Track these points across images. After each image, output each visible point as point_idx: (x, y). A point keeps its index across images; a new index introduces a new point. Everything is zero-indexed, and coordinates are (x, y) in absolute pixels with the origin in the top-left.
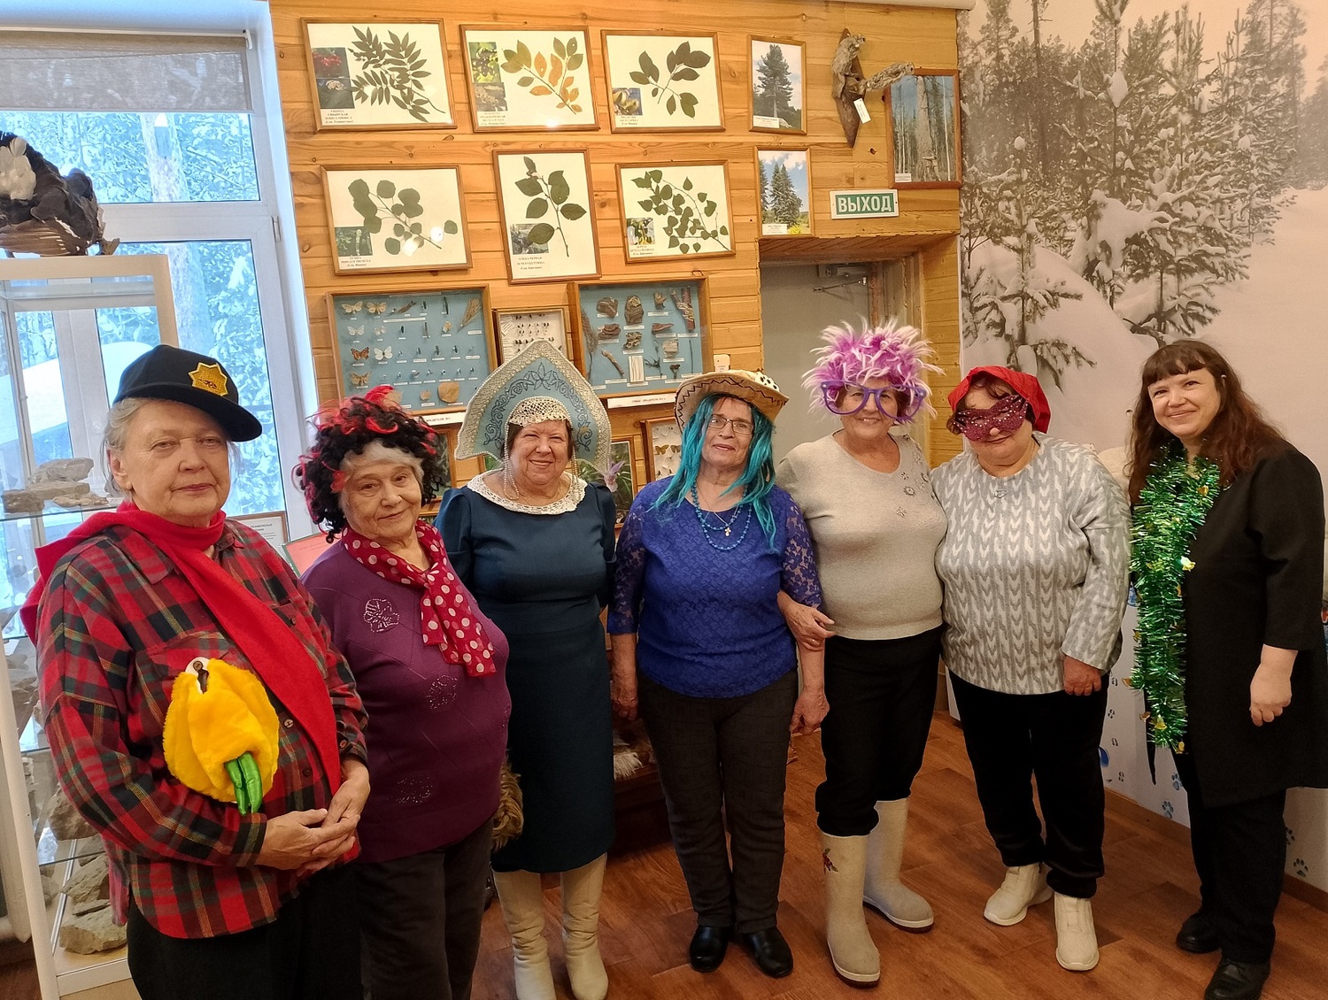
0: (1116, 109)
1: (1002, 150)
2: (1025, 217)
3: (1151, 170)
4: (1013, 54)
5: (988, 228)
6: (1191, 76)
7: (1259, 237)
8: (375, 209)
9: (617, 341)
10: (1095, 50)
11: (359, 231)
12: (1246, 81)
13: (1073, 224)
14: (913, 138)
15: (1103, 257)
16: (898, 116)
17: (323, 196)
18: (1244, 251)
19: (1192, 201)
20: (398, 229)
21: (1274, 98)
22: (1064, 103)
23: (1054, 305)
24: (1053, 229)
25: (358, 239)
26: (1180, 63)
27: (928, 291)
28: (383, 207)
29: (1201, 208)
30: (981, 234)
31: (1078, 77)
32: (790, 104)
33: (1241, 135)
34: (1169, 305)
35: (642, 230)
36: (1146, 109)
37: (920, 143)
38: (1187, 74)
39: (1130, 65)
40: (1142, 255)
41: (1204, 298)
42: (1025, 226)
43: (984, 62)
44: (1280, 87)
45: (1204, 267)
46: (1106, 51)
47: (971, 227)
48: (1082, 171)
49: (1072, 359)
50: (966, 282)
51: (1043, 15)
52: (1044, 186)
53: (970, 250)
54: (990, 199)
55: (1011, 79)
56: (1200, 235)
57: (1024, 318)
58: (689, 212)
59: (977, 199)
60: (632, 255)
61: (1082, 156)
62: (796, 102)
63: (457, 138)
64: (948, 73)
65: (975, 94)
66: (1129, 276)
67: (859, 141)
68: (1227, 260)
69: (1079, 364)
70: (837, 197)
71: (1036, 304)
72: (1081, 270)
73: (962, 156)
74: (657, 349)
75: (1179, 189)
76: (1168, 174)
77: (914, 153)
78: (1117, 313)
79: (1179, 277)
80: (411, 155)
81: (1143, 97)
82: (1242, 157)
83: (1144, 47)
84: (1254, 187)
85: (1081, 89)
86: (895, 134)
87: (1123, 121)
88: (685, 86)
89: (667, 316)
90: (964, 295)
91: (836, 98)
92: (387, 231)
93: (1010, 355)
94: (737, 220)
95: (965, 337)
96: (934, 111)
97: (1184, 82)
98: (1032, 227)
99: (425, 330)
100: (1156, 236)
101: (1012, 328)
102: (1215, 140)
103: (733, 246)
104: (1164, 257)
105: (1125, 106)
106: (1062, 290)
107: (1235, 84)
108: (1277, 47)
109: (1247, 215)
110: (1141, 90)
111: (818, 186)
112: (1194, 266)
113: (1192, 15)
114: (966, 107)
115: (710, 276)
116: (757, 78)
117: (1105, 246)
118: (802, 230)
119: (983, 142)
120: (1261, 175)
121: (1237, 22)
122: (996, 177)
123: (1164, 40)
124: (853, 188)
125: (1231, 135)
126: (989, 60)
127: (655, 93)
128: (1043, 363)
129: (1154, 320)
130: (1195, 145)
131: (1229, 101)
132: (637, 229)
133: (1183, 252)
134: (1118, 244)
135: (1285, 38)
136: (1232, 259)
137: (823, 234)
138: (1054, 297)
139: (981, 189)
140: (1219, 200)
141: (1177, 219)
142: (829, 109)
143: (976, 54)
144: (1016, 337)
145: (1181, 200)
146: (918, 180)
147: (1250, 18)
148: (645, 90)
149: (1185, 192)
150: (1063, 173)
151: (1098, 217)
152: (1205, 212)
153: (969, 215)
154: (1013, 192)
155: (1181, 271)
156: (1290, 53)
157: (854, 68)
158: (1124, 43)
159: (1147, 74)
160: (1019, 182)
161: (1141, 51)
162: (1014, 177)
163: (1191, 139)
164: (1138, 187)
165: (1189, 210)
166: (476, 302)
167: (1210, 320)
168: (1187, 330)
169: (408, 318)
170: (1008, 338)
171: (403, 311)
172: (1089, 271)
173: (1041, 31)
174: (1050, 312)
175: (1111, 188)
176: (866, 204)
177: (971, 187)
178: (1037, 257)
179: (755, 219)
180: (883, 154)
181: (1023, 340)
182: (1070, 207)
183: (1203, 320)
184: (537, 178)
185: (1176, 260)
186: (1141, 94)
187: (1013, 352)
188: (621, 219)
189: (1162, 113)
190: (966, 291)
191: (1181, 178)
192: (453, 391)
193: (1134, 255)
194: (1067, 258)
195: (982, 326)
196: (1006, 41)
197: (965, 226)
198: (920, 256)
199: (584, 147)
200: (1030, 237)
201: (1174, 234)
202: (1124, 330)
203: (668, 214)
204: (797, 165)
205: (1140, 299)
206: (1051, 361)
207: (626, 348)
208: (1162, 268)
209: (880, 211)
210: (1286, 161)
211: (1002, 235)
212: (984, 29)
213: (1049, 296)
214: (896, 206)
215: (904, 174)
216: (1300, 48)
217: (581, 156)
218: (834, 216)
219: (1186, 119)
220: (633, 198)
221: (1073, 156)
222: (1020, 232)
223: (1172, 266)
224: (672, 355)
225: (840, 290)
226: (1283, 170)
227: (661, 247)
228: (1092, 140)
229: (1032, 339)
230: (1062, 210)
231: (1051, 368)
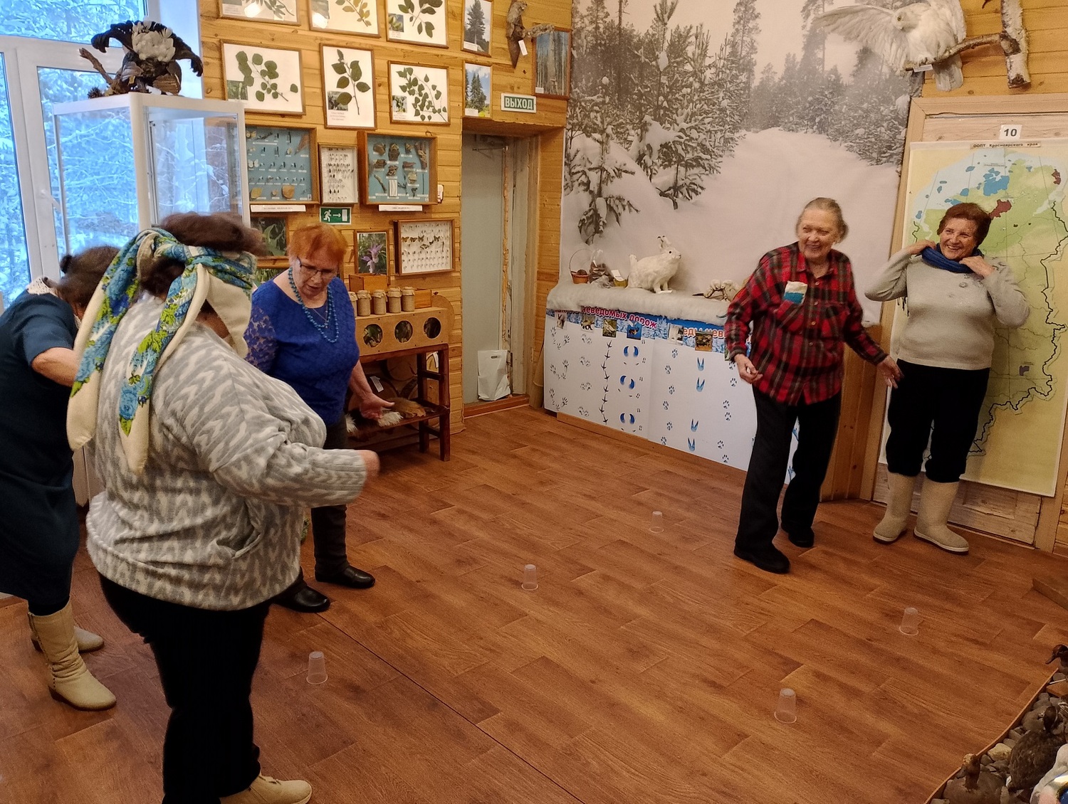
0: (661, 72)
1: (595, 82)
2: (606, 124)
3: (677, 109)
4: (605, 28)
5: (583, 127)
6: (702, 63)
7: (727, 153)
8: (250, 71)
9: (383, 170)
10: (652, 37)
11: (241, 85)
12: (728, 71)
13: (632, 132)
14: (546, 67)
15: (647, 153)
16: (539, 53)
17: (221, 59)
18: (720, 159)
19: (696, 129)
20: (264, 86)
21: (740, 83)
22: (633, 63)
23: (619, 176)
24: (621, 133)
25: (240, 89)
26: (696, 55)
27: (543, 159)
28: (256, 70)
29: (700, 134)
30: (579, 130)
31: (642, 50)
32: (484, 37)
33: (723, 99)
34: (680, 183)
35: (400, 104)
36: (677, 76)
37: (549, 71)
38: (699, 61)
39: (670, 49)
40: (668, 154)
41: (698, 181)
42: (606, 129)
43: (587, 28)
44: (743, 78)
45: (699, 165)
46: (658, 39)
47: (573, 125)
48: (640, 103)
49: (627, 207)
50: (568, 156)
51: (625, 9)
52: (618, 108)
53: (572, 138)
54: (586, 110)
55: (603, 42)
56: (698, 148)
57: (601, 182)
58: (426, 96)
59: (577, 109)
60: (394, 118)
61: (640, 95)
62: (486, 36)
63: (300, 32)
64: (567, 31)
65: (580, 46)
66: (661, 165)
67: (519, 64)
68: (711, 163)
69: (630, 211)
70: (505, 97)
71: (609, 174)
72: (635, 159)
73: (571, 81)
74: (405, 178)
75: (690, 122)
76: (685, 114)
77: (546, 76)
78: (653, 184)
79: (686, 169)
80: (273, 40)
81: (676, 69)
82: (722, 110)
83: (679, 41)
84: (727, 127)
85: (643, 57)
86: (537, 63)
87: (664, 80)
88: (427, 18)
89: (412, 157)
90: (566, 164)
91: (508, 37)
92: (256, 87)
93: (592, 202)
94: (452, 104)
95: (565, 189)
96: (558, 52)
97: (698, 65)
98: (609, 130)
99: (277, 151)
100: (676, 145)
101: (594, 187)
102: (710, 99)
103: (449, 120)
104: (680, 157)
105: (666, 72)
106: (624, 168)
107: (722, 72)
108: (744, 57)
109: (722, 140)
110: (675, 65)
111: (496, 88)
112: (694, 164)
113: (705, 30)
114: (574, 53)
115: (438, 136)
116: (467, 19)
117: (649, 147)
118: (486, 114)
119: (583, 76)
120: (731, 121)
121: (726, 40)
122: (590, 98)
123: (689, 40)
124: (513, 93)
125: (718, 98)
126: (590, 28)
127: (411, 19)
128: (610, 208)
129: (672, 190)
130: (700, 100)
131: (719, 80)
132: (398, 102)
133: (689, 156)
134: (656, 147)
135: (748, 53)
136: (713, 162)
137: (497, 119)
138: (619, 172)
139: (580, 103)
140: (709, 131)
141: (688, 138)
142: (504, 44)
143: (583, 22)
144: (596, 192)
145: (691, 128)
146: (547, 93)
147: (732, 39)
148: (406, 17)
149: (693, 124)
150: (629, 103)
151: (647, 130)
152: (702, 136)
153: (572, 117)
154: (600, 108)
155: (688, 166)
156: (749, 62)
157: (519, 23)
158: (668, 36)
159: (679, 56)
160: (604, 103)
161: (677, 43)
162: (601, 100)
163: (698, 96)
164: (669, 117)
165: (694, 134)
166: (307, 137)
167: (700, 193)
168: (688, 197)
169: (267, 143)
170: (591, 192)
171: (264, 138)
172: (640, 159)
173: (622, 18)
174: (616, 180)
175: (655, 116)
176: (519, 104)
177: (574, 100)
178: (611, 147)
179: (461, 105)
180: (529, 75)
181: (600, 194)
182: (632, 122)
183: (697, 193)
184: (343, 63)
185: (686, 159)
186: (675, 67)
187: (593, 201)
188: (389, 95)
189: (685, 80)
190: (567, 162)
191: (692, 116)
192: (291, 191)
193: (665, 154)
194: (628, 150)
195: (576, 184)
196: (602, 20)
197: (570, 123)
198: (540, 137)
199: (371, 48)
200: (608, 136)
201: (685, 145)
202: (656, 194)
203: (416, 96)
204: (485, 75)
205: (665, 178)
206: (615, 208)
207: (388, 175)
208: (678, 163)
209: (526, 109)
210: (743, 116)
211: (591, 132)
212: (589, 9)
213: (616, 171)
214: (535, 107)
215: (540, 88)
216: (754, 60)
217: (369, 52)
218: (503, 108)
219: (697, 85)
220: (397, 82)
221: (636, 94)
222: (602, 132)
223: (683, 162)
224: (413, 181)
225: (487, 152)
226: (741, 121)
227: (410, 115)
228: (646, 87)
229: (605, 195)
230: (627, 123)
231: (615, 211)
